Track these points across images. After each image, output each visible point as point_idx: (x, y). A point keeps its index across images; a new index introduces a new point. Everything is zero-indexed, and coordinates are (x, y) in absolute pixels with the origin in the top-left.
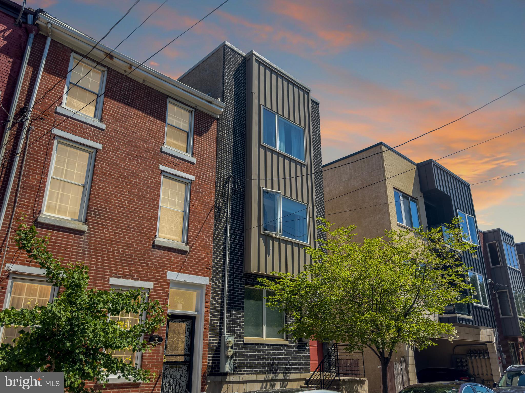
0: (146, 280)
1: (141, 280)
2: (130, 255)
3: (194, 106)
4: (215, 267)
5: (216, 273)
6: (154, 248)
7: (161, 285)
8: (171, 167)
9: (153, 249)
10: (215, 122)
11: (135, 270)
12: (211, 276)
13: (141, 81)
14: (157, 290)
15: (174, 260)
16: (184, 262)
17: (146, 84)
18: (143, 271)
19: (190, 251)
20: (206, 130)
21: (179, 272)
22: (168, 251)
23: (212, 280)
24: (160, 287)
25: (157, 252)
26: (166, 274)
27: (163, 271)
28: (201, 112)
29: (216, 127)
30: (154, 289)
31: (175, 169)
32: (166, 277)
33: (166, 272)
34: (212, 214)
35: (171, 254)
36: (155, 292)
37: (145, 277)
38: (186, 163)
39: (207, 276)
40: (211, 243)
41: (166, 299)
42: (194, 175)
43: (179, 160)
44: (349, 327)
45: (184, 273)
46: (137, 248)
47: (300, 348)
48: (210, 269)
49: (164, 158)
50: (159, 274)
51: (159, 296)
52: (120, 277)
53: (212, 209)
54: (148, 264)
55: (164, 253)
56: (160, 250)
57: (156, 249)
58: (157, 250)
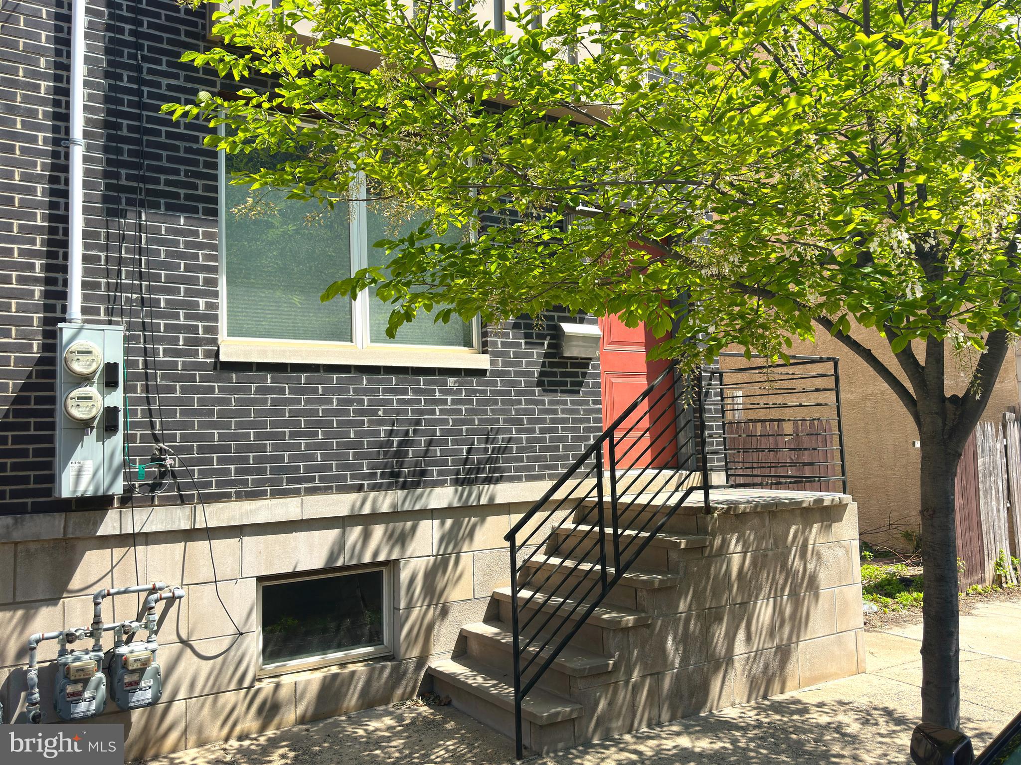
44: (677, 168)
47: (551, 383)
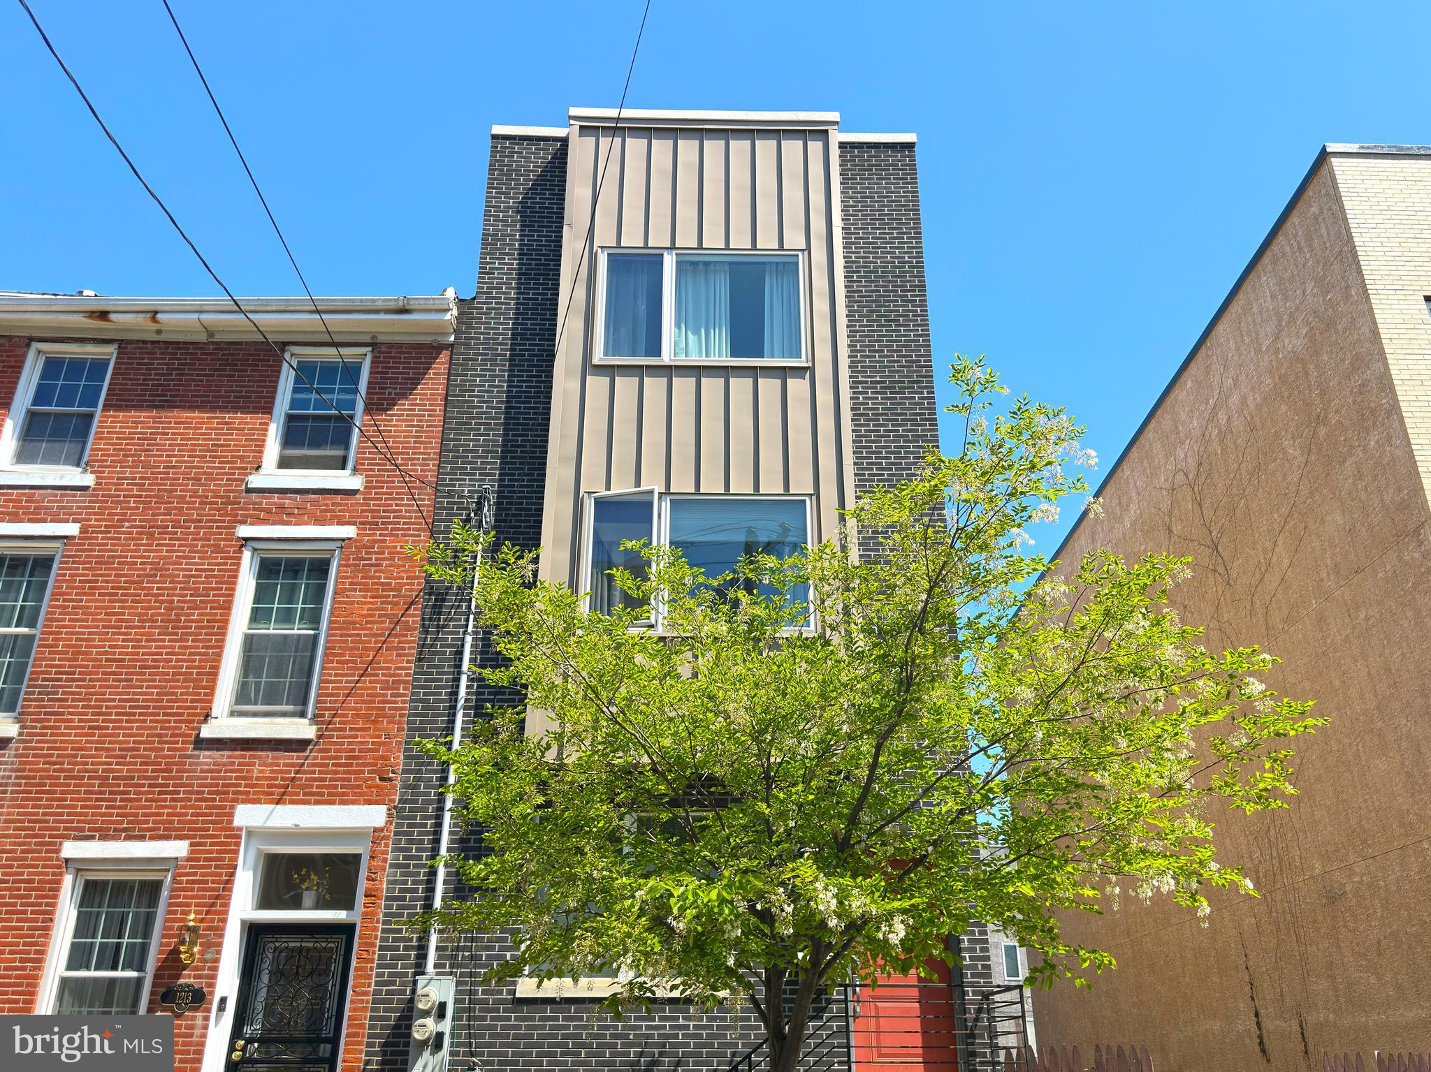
0: (167, 838)
1: (152, 838)
2: (125, 778)
3: (367, 339)
4: (410, 772)
5: (416, 786)
6: (201, 749)
7: (212, 844)
8: (274, 523)
9: (196, 753)
10: (444, 356)
11: (136, 815)
12: (393, 801)
13: (202, 338)
14: (198, 860)
15: (262, 771)
16: (297, 772)
17: (218, 338)
18: (162, 814)
19: (319, 737)
20: (409, 386)
21: (277, 804)
22: (242, 750)
23: (396, 812)
24: (211, 852)
25: (209, 757)
26: (232, 815)
27: (224, 807)
28: (391, 346)
29: (443, 369)
30: (188, 859)
31: (287, 523)
32: (231, 822)
33: (232, 807)
34: (414, 617)
35: (254, 757)
36: (191, 867)
37: (165, 829)
38: (326, 499)
39: (377, 803)
40: (403, 702)
41: (228, 882)
42: (354, 524)
43: (306, 496)
45: (293, 802)
46: (148, 757)
48: (390, 779)
49: (255, 503)
50: (211, 815)
51: (203, 875)
52: (92, 838)
53: (412, 603)
54: (178, 792)
55: (229, 757)
56: (218, 750)
57: (208, 749)
58: (207, 753)
